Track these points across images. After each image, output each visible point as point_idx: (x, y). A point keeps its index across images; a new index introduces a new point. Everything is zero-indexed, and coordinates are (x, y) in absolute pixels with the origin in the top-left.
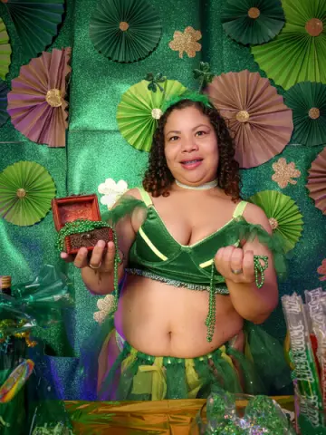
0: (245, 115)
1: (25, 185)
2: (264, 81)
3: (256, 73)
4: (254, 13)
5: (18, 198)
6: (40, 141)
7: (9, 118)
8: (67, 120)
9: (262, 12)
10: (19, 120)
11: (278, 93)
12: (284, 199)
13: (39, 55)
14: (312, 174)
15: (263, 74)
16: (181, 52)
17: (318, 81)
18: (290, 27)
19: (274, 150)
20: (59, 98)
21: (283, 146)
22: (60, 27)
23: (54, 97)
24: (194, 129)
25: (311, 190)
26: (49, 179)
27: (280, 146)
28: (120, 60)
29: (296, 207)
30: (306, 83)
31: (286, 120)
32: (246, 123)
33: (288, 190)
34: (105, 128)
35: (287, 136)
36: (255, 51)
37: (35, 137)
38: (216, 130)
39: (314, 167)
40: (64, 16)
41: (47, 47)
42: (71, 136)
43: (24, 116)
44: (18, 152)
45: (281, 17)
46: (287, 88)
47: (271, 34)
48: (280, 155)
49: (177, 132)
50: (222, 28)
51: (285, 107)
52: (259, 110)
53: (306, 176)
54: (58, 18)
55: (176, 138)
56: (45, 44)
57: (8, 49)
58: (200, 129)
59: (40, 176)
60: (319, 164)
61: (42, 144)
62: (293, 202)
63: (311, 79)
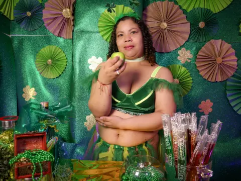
0: (165, 25)
1: (51, 58)
2: (176, 7)
3: (173, 2)
5: (48, 64)
6: (59, 35)
7: (44, 23)
8: (73, 25)
10: (49, 24)
11: (184, 13)
12: (183, 69)
14: (198, 57)
17: (206, 7)
19: (180, 44)
20: (69, 13)
21: (184, 41)
23: (67, 12)
24: (130, 31)
25: (197, 65)
26: (64, 55)
29: (189, 74)
30: (199, 8)
31: (187, 28)
32: (165, 29)
33: (186, 65)
34: (92, 30)
35: (187, 36)
38: (142, 31)
39: (200, 53)
42: (75, 34)
43: (52, 22)
44: (48, 41)
46: (188, 11)
48: (183, 46)
49: (122, 32)
51: (187, 21)
52: (173, 22)
53: (195, 58)
55: (122, 35)
58: (133, 30)
60: (202, 52)
61: (60, 37)
62: (187, 71)
63: (202, 6)
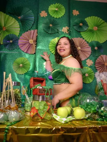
0: (79, 48)
1: (22, 63)
2: (84, 40)
3: (82, 38)
4: (81, 24)
5: (20, 67)
7: (19, 46)
8: (36, 47)
9: (83, 24)
10: (21, 47)
11: (87, 43)
12: (89, 69)
13: (27, 31)
14: (96, 63)
15: (84, 39)
16: (65, 32)
17: (97, 41)
18: (90, 28)
19: (87, 57)
20: (32, 41)
21: (89, 56)
22: (33, 25)
23: (31, 41)
25: (96, 67)
27: (88, 56)
28: (50, 33)
29: (93, 71)
30: (94, 41)
31: (89, 50)
32: (80, 50)
33: (90, 67)
35: (90, 53)
36: (81, 33)
37: (25, 51)
39: (97, 61)
40: (34, 22)
41: (30, 29)
43: (23, 46)
45: (87, 26)
46: (89, 42)
47: (85, 29)
48: (88, 58)
50: (73, 27)
51: (89, 47)
52: (83, 47)
53: (95, 63)
54: (33, 23)
56: (29, 29)
57: (19, 29)
59: (26, 61)
60: (98, 61)
61: (27, 53)
62: (91, 70)
63: (95, 40)
